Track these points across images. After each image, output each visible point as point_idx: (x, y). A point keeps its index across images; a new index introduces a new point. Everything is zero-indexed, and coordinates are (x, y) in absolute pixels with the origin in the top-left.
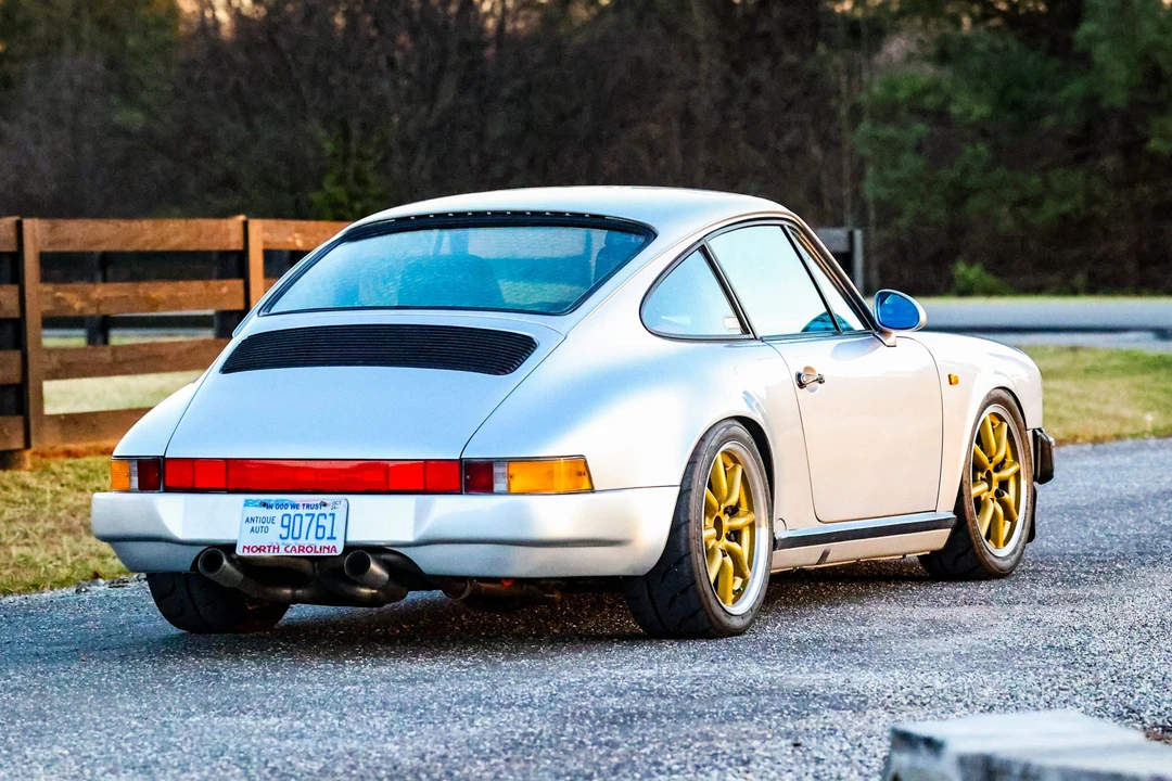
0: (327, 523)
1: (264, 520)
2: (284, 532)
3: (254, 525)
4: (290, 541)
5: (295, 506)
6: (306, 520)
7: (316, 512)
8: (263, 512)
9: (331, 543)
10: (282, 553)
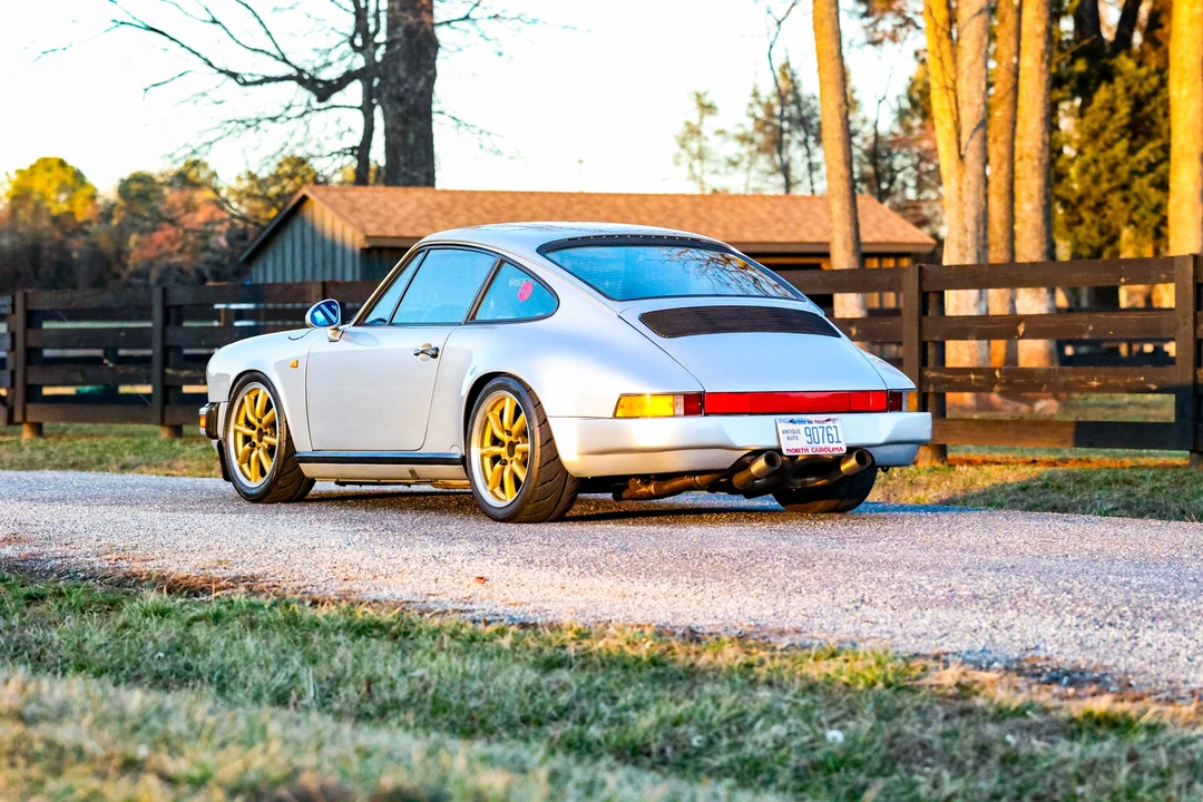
0: (833, 432)
1: (793, 431)
2: (809, 439)
3: (790, 435)
4: (814, 445)
5: (810, 422)
6: (820, 430)
7: (825, 425)
8: (792, 426)
9: (838, 445)
10: (811, 453)
